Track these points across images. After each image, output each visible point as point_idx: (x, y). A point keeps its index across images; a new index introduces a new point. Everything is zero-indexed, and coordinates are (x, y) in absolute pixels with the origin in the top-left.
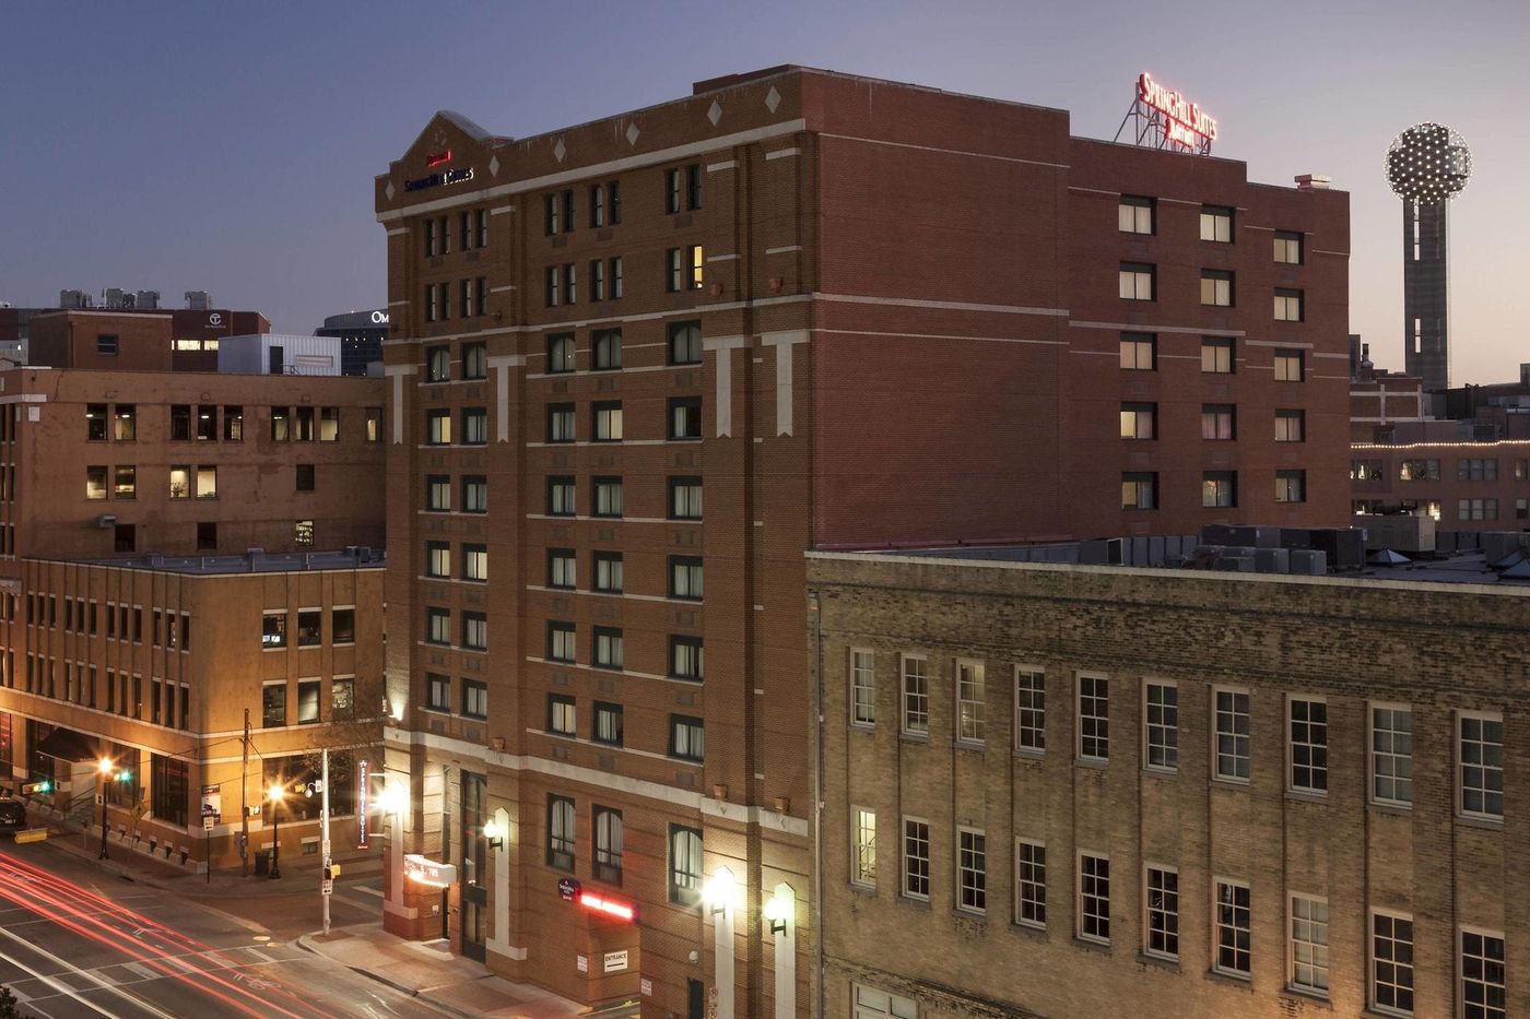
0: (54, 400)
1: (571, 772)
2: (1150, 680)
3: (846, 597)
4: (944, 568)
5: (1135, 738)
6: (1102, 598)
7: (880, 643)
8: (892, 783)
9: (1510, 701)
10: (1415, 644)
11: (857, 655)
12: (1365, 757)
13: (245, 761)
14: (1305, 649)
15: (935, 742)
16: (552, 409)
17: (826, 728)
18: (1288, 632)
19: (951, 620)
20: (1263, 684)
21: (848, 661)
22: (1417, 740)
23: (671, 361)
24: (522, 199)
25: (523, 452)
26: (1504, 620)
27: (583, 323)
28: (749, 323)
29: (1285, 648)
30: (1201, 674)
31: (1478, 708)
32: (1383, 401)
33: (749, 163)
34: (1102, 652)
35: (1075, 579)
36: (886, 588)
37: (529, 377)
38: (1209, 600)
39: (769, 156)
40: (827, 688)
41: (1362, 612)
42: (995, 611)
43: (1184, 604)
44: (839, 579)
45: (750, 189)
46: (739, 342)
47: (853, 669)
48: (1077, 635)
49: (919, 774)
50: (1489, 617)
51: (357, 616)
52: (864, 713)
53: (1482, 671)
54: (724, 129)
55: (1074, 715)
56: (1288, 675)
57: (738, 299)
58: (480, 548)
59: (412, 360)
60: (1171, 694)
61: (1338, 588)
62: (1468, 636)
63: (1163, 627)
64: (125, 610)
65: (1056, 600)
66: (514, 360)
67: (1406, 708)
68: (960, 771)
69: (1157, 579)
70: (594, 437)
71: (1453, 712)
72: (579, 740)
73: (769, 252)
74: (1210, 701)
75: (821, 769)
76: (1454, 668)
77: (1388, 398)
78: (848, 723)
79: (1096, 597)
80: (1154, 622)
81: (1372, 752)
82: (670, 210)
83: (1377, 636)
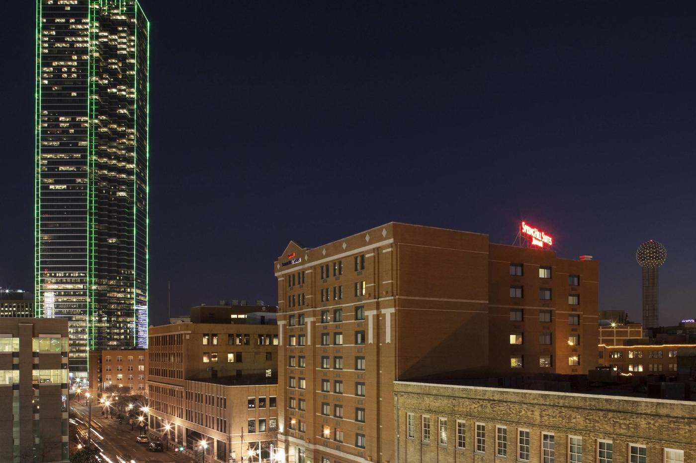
0: (193, 333)
1: (328, 450)
2: (498, 426)
3: (405, 396)
4: (435, 387)
5: (493, 445)
6: (483, 398)
7: (416, 412)
8: (419, 458)
9: (615, 436)
10: (583, 415)
11: (409, 415)
12: (567, 454)
13: (242, 443)
14: (548, 417)
15: (432, 445)
16: (323, 334)
17: (400, 439)
18: (542, 410)
19: (437, 404)
20: (534, 428)
21: (406, 417)
22: (584, 449)
23: (356, 319)
24: (314, 267)
25: (315, 348)
26: (613, 408)
27: (331, 307)
28: (378, 306)
29: (541, 416)
30: (514, 425)
31: (604, 439)
32: (629, 332)
33: (378, 254)
34: (483, 416)
35: (475, 391)
36: (417, 394)
37: (317, 324)
38: (517, 399)
39: (384, 251)
40: (400, 426)
41: (566, 404)
42: (450, 402)
43: (509, 400)
44: (404, 390)
45: (378, 262)
46: (375, 312)
47: (408, 420)
48: (476, 410)
49: (427, 455)
50: (608, 407)
51: (277, 399)
52: (412, 435)
53: (606, 426)
54: (370, 243)
55: (474, 438)
56: (542, 425)
57: (375, 299)
58: (304, 379)
59: (285, 319)
60: (505, 430)
61: (558, 396)
62: (601, 413)
63: (502, 408)
64: (210, 396)
65: (469, 398)
66: (312, 319)
67: (581, 438)
68: (440, 455)
69: (501, 392)
70: (335, 344)
71: (596, 440)
72: (330, 440)
73: (384, 283)
74: (517, 434)
75: (398, 453)
76: (596, 424)
77: (630, 331)
78: (406, 438)
79: (481, 398)
80: (499, 406)
81: (569, 452)
82: (356, 270)
83: (571, 412)
